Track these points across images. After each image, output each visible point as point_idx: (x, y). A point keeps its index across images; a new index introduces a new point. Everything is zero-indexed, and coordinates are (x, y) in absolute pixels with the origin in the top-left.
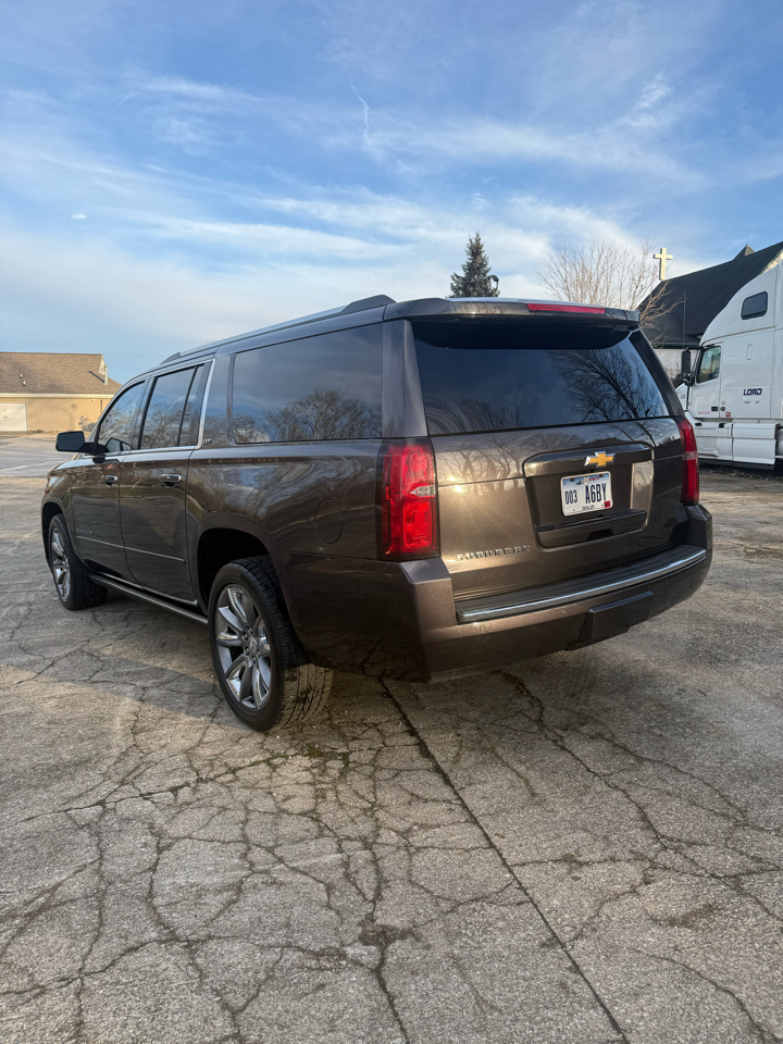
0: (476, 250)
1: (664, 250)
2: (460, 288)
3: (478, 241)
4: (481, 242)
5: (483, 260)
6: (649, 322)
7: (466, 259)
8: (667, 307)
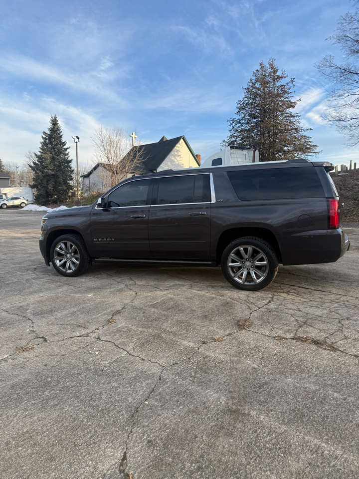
0: (55, 122)
1: (134, 133)
2: (47, 139)
3: (56, 118)
4: (57, 119)
5: (58, 127)
6: (138, 163)
7: (50, 126)
8: (144, 158)
